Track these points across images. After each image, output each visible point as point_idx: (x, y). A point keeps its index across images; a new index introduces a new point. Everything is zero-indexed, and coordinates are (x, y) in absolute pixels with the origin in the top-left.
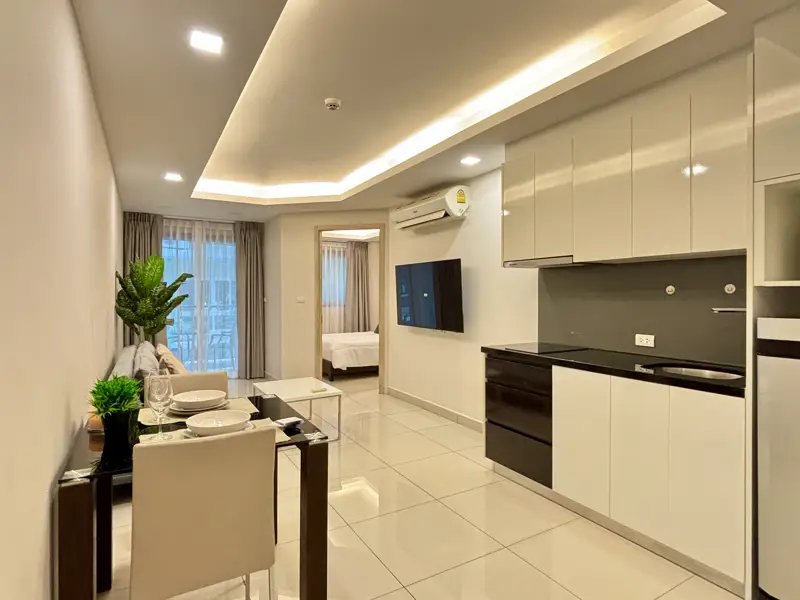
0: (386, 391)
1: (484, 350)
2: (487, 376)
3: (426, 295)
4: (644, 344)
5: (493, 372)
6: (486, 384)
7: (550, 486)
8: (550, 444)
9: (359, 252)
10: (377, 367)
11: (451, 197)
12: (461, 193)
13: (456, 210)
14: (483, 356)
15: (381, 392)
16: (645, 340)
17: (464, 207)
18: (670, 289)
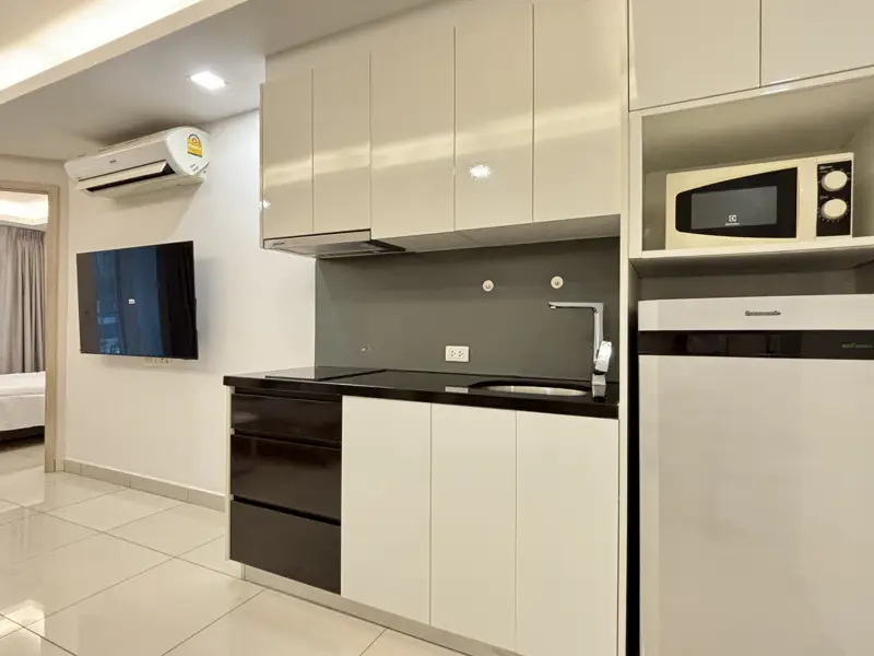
0: (59, 466)
1: (228, 381)
2: (233, 425)
3: (132, 301)
4: (456, 358)
5: (246, 417)
6: (232, 437)
7: (337, 590)
8: (338, 523)
9: (25, 245)
10: (42, 428)
11: (176, 143)
12: (194, 140)
13: (185, 163)
14: (227, 391)
15: (50, 468)
16: (457, 354)
17: (200, 163)
18: (488, 285)
